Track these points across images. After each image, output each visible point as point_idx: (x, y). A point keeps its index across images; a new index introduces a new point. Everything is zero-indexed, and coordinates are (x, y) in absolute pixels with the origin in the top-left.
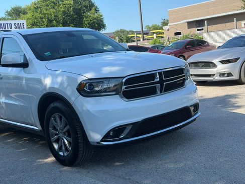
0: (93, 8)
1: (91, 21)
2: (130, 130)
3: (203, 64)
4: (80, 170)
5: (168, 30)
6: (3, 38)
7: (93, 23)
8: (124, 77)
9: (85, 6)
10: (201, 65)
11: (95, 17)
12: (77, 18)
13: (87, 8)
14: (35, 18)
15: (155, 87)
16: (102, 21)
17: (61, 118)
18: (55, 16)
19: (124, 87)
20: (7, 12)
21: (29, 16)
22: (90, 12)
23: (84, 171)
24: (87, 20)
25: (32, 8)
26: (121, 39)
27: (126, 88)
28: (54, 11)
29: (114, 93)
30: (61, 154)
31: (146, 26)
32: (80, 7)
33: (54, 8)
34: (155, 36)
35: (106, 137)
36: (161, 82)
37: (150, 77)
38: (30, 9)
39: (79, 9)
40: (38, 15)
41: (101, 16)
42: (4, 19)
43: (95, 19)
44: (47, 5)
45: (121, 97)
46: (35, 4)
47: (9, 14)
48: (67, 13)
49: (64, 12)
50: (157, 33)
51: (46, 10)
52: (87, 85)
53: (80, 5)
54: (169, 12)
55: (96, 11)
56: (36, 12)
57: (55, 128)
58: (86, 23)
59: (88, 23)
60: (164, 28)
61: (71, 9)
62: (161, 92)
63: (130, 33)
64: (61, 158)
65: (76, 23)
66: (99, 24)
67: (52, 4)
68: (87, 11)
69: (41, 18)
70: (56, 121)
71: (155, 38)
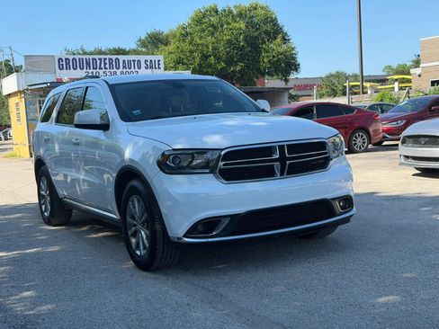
0: (280, 35)
1: (274, 57)
2: (227, 225)
3: (427, 139)
4: (158, 276)
5: (420, 76)
6: (87, 88)
7: (277, 61)
8: (223, 150)
9: (266, 33)
10: (423, 141)
11: (281, 50)
12: (250, 51)
13: (269, 36)
14: (182, 51)
15: (272, 166)
16: (294, 59)
17: (139, 202)
18: (214, 49)
19: (221, 164)
20: (140, 41)
21: (171, 47)
22: (274, 42)
23: (161, 277)
24: (268, 57)
25: (178, 35)
26: (333, 90)
27: (224, 165)
28: (214, 40)
29: (207, 171)
30: (138, 252)
31: (386, 67)
32: (256, 34)
33: (213, 34)
34: (396, 85)
35: (191, 232)
36: (282, 159)
37: (266, 151)
38: (175, 36)
39: (256, 38)
40: (186, 47)
41: (293, 49)
42: (136, 52)
43: (281, 54)
44: (203, 31)
45: (217, 178)
46: (184, 28)
47: (143, 44)
48: (235, 44)
49: (229, 42)
50: (402, 81)
51: (201, 38)
52: (172, 157)
53: (257, 29)
54: (422, 42)
55: (285, 40)
56: (184, 41)
57: (133, 218)
58: (265, 60)
59: (269, 62)
60: (412, 71)
61: (242, 37)
62: (282, 174)
63: (352, 79)
64: (138, 259)
65: (248, 60)
66: (287, 65)
67: (210, 29)
68: (268, 40)
69: (191, 52)
70: (134, 205)
71: (396, 89)
